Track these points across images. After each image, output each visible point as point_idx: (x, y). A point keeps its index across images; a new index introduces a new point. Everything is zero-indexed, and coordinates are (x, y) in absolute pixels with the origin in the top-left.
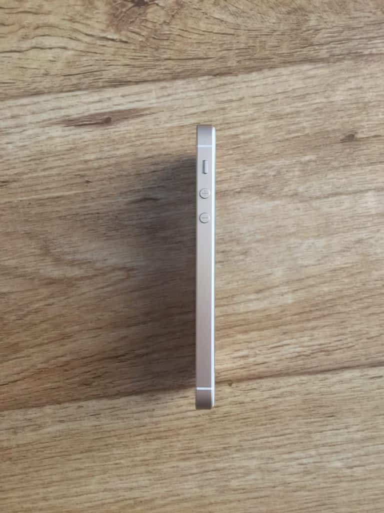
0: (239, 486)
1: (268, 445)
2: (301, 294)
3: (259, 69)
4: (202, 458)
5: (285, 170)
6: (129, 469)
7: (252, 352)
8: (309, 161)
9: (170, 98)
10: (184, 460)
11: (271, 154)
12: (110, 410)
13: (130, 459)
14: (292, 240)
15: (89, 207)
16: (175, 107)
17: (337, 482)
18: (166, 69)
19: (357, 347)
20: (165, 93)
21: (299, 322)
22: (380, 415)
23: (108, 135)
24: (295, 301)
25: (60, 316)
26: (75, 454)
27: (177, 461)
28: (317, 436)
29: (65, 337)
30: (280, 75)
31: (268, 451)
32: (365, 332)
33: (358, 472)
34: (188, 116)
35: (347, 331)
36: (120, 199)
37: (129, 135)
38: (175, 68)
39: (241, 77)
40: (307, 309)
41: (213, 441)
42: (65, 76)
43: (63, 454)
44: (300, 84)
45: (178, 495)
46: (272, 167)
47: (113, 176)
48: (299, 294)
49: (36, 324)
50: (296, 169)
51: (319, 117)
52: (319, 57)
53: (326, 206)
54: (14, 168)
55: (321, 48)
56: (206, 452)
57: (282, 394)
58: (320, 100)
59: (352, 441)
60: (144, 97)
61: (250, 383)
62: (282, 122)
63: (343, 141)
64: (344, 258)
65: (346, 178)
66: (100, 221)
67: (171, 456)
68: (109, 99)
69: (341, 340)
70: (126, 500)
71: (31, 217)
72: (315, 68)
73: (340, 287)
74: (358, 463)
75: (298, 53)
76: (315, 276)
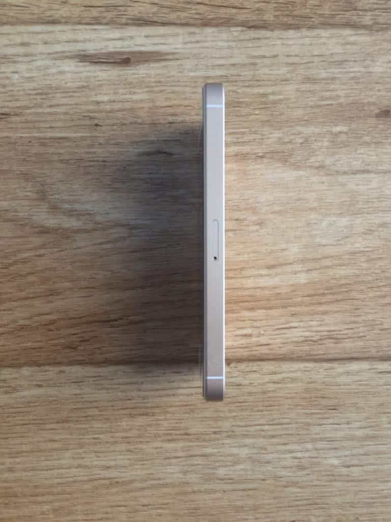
0: (226, 475)
1: (263, 433)
2: (315, 275)
3: (297, 28)
4: (191, 441)
5: (313, 139)
6: (108, 445)
7: (256, 332)
8: (340, 133)
9: (199, 45)
10: (169, 441)
11: (300, 120)
12: (94, 379)
13: (110, 435)
14: (313, 216)
15: (95, 153)
16: (202, 56)
17: (331, 481)
18: (196, 14)
19: (368, 337)
20: (194, 39)
21: (310, 304)
22: (385, 413)
23: (126, 77)
24: (308, 281)
25: (49, 269)
26: (51, 423)
27: (162, 441)
28: (317, 429)
29: (53, 293)
30: (318, 37)
31: (261, 440)
32: (378, 322)
33: (356, 472)
34: (216, 67)
35: (359, 319)
36: (131, 149)
37: (148, 79)
38: (207, 14)
39: (277, 33)
40: (321, 292)
41: (203, 423)
42: (85, 6)
43: (37, 422)
44: (338, 49)
45: (159, 479)
46: (299, 134)
47: (125, 122)
48: (313, 275)
49: (21, 276)
50: (325, 140)
51: (356, 87)
52: (362, 24)
53: (353, 183)
54: (17, 100)
55: (365, 13)
56: (195, 434)
57: (283, 379)
58: (358, 68)
59: (352, 438)
60: (170, 40)
61: (251, 364)
62: (316, 87)
63: (378, 116)
64: (365, 242)
65: (377, 155)
66: (107, 171)
67: (157, 436)
68: (131, 38)
69: (352, 329)
70: (101, 479)
71: (30, 157)
72: (357, 34)
73: (357, 272)
74: (355, 462)
75: (340, 16)
76: (332, 257)
